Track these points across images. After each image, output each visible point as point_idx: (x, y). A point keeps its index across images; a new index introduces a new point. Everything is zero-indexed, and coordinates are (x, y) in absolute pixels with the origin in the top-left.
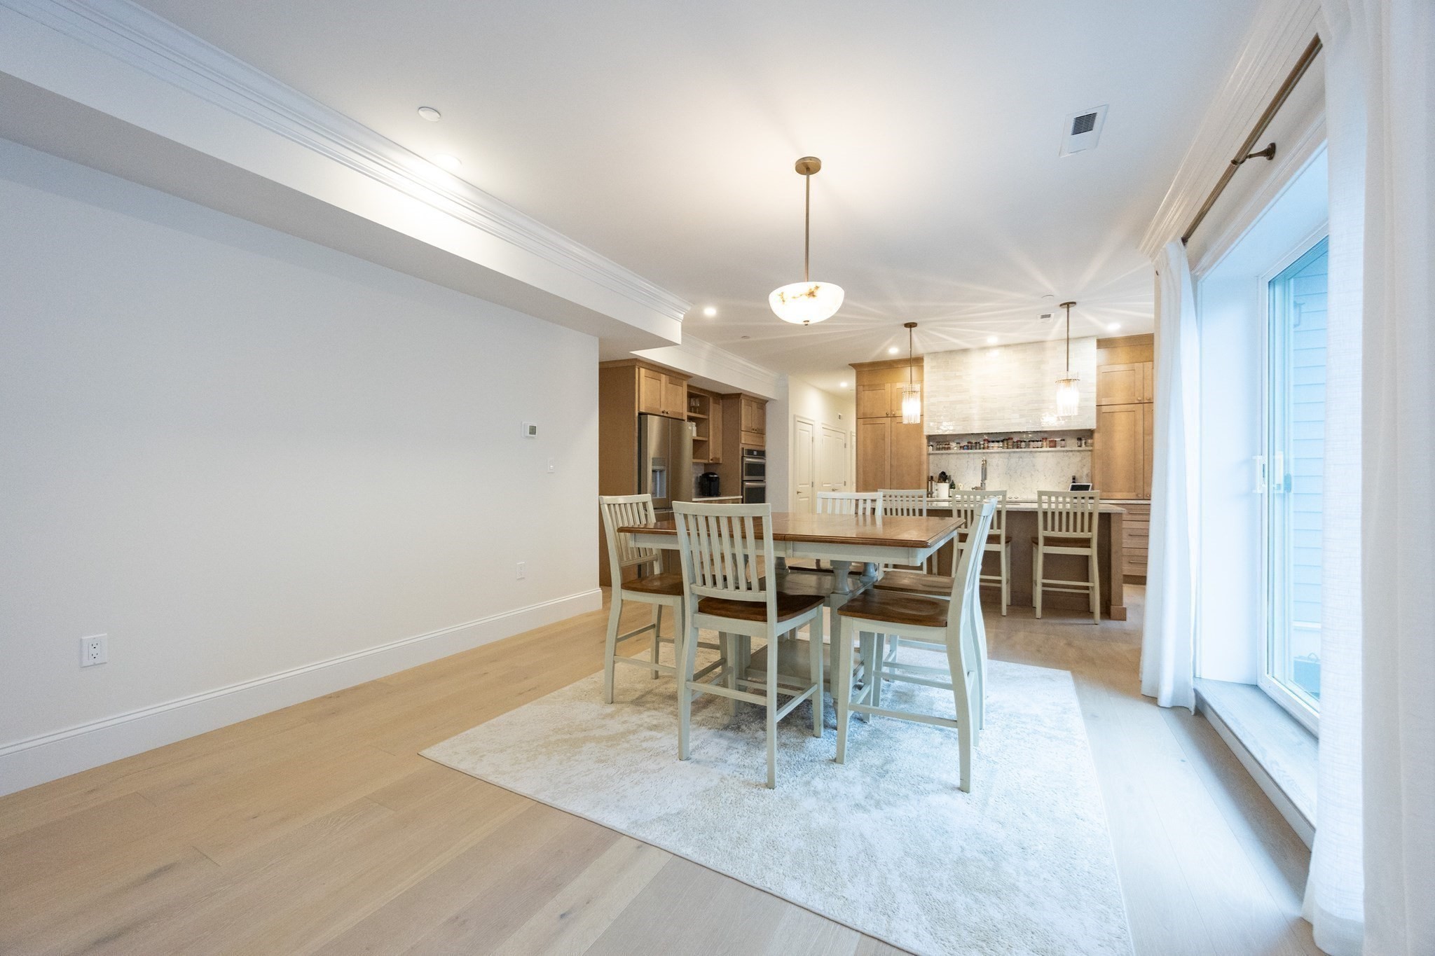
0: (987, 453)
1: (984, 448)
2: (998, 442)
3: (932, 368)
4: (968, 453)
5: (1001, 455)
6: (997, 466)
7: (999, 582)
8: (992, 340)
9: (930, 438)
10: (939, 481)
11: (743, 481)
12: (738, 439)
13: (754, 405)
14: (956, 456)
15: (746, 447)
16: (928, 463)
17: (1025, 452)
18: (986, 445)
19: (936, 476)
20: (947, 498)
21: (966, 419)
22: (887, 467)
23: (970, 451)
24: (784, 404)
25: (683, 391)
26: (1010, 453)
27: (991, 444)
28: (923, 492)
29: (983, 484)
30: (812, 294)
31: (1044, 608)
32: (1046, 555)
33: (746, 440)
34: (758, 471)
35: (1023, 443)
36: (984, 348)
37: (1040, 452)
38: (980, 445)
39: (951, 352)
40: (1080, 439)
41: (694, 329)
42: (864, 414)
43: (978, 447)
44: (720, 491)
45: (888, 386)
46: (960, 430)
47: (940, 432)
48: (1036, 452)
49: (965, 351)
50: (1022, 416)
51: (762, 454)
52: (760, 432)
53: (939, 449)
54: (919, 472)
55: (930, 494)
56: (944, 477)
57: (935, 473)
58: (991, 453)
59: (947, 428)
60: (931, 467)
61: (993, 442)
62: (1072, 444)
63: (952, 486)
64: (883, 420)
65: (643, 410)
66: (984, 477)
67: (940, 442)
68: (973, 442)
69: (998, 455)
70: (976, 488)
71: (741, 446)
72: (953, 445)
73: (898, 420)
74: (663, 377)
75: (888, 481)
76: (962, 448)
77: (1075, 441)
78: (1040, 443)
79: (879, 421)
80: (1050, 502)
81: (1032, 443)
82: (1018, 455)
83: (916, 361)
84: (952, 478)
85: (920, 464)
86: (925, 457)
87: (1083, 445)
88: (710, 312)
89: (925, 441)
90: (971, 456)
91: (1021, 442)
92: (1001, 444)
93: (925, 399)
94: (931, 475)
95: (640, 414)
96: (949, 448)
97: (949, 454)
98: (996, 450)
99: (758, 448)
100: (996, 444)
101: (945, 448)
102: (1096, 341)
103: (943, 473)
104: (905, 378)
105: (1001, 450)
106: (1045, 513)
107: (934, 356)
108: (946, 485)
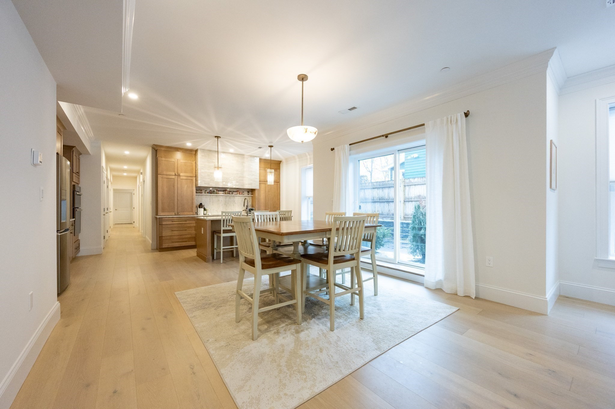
0: (218, 195)
1: (217, 193)
2: (222, 191)
4: (210, 195)
5: (223, 196)
6: (222, 201)
10: (200, 207)
12: (72, 178)
13: (77, 155)
14: (205, 196)
15: (75, 184)
16: (195, 199)
17: (231, 196)
18: (218, 192)
20: (203, 215)
22: (176, 200)
23: (211, 194)
26: (226, 196)
27: (219, 192)
33: (75, 180)
35: (231, 192)
37: (236, 196)
38: (215, 192)
40: (248, 192)
42: (162, 172)
43: (214, 193)
45: (176, 160)
48: (235, 196)
51: (79, 189)
52: (78, 175)
54: (192, 203)
56: (201, 206)
57: (198, 204)
58: (219, 196)
60: (197, 201)
61: (220, 191)
62: (246, 193)
63: (205, 210)
64: (173, 177)
68: (211, 191)
69: (222, 196)
71: (72, 183)
72: (204, 191)
73: (181, 177)
75: (176, 207)
76: (207, 193)
77: (247, 193)
78: (236, 193)
79: (171, 177)
81: (234, 192)
82: (229, 197)
83: (195, 152)
84: (205, 206)
85: (193, 199)
86: (194, 196)
87: (250, 194)
89: (195, 189)
90: (211, 196)
91: (230, 192)
92: (223, 192)
93: (198, 170)
94: (196, 205)
96: (202, 193)
97: (202, 195)
98: (221, 194)
99: (78, 184)
100: (221, 192)
101: (200, 193)
102: (259, 158)
103: (201, 204)
105: (223, 194)
107: (203, 150)
108: (202, 209)
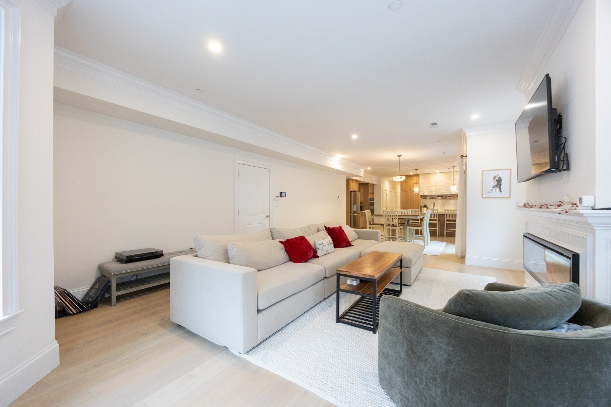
0: (437, 200)
3: (422, 177)
6: (440, 203)
7: (436, 230)
8: (437, 171)
9: (421, 196)
11: (369, 207)
12: (368, 196)
13: (371, 186)
14: (428, 201)
15: (370, 198)
16: (421, 202)
17: (447, 199)
19: (423, 206)
21: (431, 191)
22: (410, 203)
24: (380, 186)
25: (358, 185)
26: (443, 200)
27: (438, 197)
28: (419, 210)
29: (433, 208)
30: (401, 178)
31: (446, 236)
32: (447, 224)
33: (370, 196)
34: (372, 204)
36: (435, 173)
37: (451, 200)
38: (435, 198)
39: (427, 174)
41: (366, 172)
42: (403, 189)
44: (363, 210)
45: (410, 181)
46: (429, 194)
47: (424, 194)
49: (431, 173)
50: (445, 191)
51: (373, 199)
52: (373, 193)
53: (424, 199)
54: (418, 205)
55: (421, 211)
56: (425, 206)
57: (423, 205)
59: (426, 193)
60: (422, 203)
64: (408, 191)
65: (351, 190)
66: (434, 206)
67: (424, 197)
68: (433, 197)
69: (439, 200)
70: (432, 209)
71: (369, 198)
72: (428, 197)
73: (413, 191)
74: (354, 182)
75: (410, 207)
76: (430, 198)
78: (451, 197)
79: (407, 191)
80: (449, 212)
81: (449, 197)
82: (445, 200)
83: (418, 175)
84: (428, 206)
85: (419, 202)
86: (420, 201)
88: (369, 169)
89: (420, 196)
90: (433, 200)
91: (446, 197)
92: (441, 197)
93: (420, 186)
94: (422, 205)
95: (351, 191)
96: (426, 198)
99: (372, 198)
100: (439, 197)
101: (425, 198)
103: (425, 205)
104: (414, 180)
106: (446, 214)
107: (422, 174)
108: (425, 209)
